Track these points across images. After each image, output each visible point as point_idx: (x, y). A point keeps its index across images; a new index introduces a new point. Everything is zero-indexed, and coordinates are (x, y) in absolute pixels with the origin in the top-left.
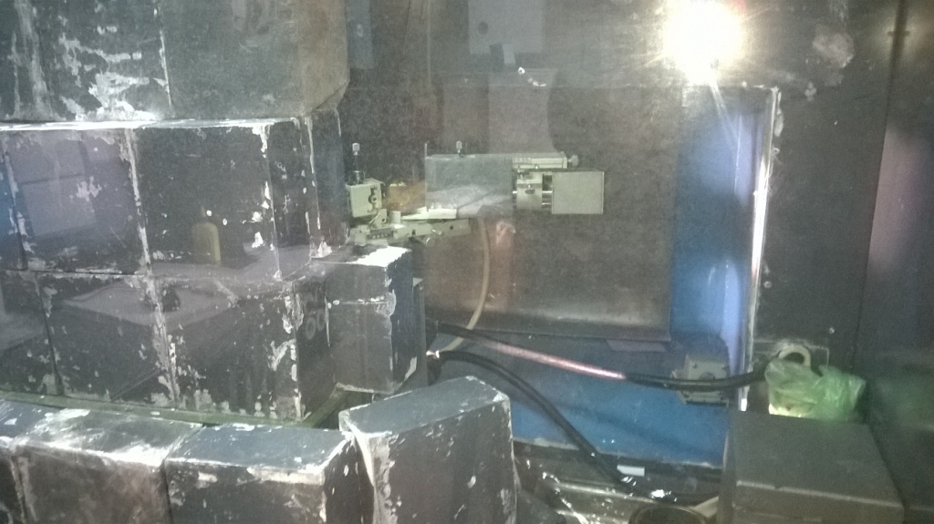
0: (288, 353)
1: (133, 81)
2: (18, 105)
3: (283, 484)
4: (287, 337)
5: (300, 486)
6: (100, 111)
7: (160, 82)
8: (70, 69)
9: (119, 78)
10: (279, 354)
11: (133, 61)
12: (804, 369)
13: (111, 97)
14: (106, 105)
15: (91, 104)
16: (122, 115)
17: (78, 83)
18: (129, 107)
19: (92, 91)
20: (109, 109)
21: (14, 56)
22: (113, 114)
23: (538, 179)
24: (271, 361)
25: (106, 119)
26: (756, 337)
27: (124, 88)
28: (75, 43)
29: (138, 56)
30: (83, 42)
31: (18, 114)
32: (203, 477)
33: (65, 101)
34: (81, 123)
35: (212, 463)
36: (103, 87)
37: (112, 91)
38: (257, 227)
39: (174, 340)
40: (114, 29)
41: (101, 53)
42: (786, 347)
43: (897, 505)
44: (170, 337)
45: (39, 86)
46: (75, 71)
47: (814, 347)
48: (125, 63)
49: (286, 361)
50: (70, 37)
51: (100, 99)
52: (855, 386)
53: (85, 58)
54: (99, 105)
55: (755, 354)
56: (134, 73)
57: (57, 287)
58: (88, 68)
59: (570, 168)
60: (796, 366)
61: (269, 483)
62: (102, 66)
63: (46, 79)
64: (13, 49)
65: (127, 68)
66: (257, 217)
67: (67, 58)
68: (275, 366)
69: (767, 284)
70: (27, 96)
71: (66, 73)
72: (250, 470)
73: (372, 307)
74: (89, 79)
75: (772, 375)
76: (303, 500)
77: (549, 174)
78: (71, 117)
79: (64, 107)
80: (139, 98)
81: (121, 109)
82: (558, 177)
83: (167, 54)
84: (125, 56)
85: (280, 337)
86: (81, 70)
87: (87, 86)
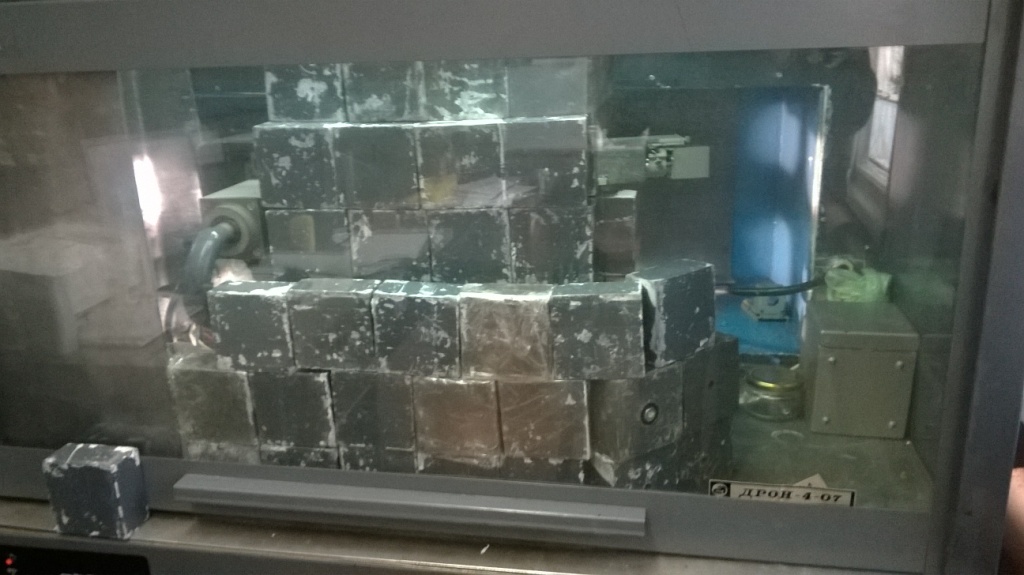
0: (587, 248)
1: (485, 96)
2: (406, 112)
3: (619, 302)
4: (588, 238)
5: (629, 302)
6: (462, 114)
7: (503, 96)
8: (444, 89)
9: (476, 94)
10: (582, 249)
11: (488, 85)
12: (850, 273)
13: (470, 106)
14: (465, 110)
15: (455, 110)
16: (476, 116)
17: (448, 98)
18: (480, 111)
19: (457, 102)
20: (467, 113)
21: (408, 82)
22: (470, 116)
23: (663, 153)
24: (576, 253)
25: (465, 119)
26: (816, 256)
27: (479, 100)
28: (449, 74)
29: (490, 81)
30: (455, 73)
31: (406, 116)
32: (573, 303)
33: (438, 108)
34: (448, 122)
35: (578, 295)
36: (465, 100)
37: (470, 102)
38: (575, 176)
39: (515, 246)
40: (475, 66)
41: (465, 80)
42: (836, 262)
43: (915, 335)
44: (513, 244)
45: (423, 100)
46: (447, 91)
47: (855, 260)
48: (481, 86)
49: (586, 253)
50: (446, 71)
51: (462, 107)
52: (885, 280)
53: (453, 83)
54: (461, 110)
55: (815, 269)
56: (487, 92)
57: (440, 219)
58: (456, 89)
59: (686, 145)
60: (845, 271)
61: (611, 302)
62: (464, 86)
63: (427, 96)
64: (408, 78)
65: (481, 89)
66: (576, 170)
67: (442, 83)
68: (578, 256)
69: (823, 219)
70: (414, 107)
71: (441, 93)
72: (601, 296)
73: (623, 222)
74: (455, 95)
75: (832, 279)
76: (630, 309)
77: (671, 149)
78: (441, 118)
79: (437, 112)
80: (487, 106)
81: (476, 112)
82: (677, 152)
83: (509, 80)
84: (482, 82)
85: (583, 239)
86: (451, 90)
87: (454, 99)
